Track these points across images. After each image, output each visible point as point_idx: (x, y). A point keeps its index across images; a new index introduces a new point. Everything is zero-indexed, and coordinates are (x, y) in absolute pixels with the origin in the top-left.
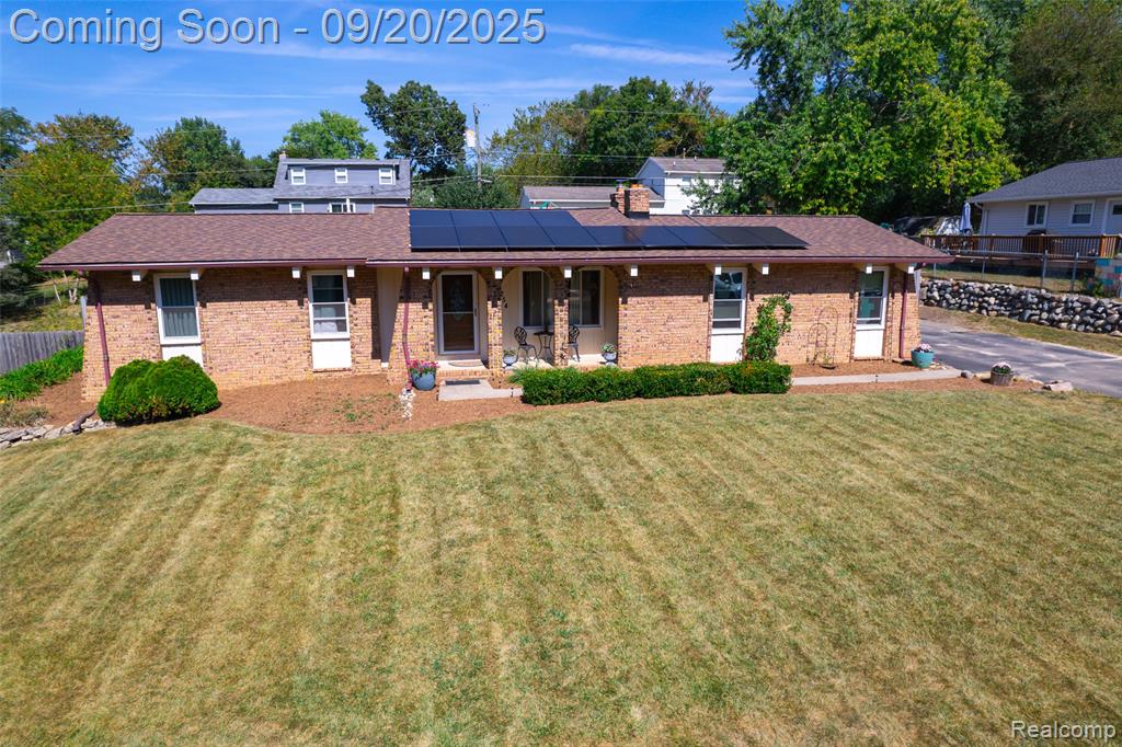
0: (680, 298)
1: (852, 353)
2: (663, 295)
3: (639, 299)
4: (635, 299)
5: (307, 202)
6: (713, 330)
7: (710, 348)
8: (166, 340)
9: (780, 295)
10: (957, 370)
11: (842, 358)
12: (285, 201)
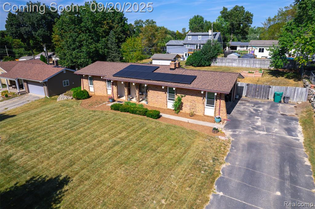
0: (160, 92)
1: (204, 114)
2: (156, 91)
3: (152, 91)
4: (151, 91)
5: (190, 44)
6: (168, 101)
7: (167, 104)
8: (90, 86)
9: (183, 95)
10: (223, 126)
11: (201, 114)
12: (185, 44)
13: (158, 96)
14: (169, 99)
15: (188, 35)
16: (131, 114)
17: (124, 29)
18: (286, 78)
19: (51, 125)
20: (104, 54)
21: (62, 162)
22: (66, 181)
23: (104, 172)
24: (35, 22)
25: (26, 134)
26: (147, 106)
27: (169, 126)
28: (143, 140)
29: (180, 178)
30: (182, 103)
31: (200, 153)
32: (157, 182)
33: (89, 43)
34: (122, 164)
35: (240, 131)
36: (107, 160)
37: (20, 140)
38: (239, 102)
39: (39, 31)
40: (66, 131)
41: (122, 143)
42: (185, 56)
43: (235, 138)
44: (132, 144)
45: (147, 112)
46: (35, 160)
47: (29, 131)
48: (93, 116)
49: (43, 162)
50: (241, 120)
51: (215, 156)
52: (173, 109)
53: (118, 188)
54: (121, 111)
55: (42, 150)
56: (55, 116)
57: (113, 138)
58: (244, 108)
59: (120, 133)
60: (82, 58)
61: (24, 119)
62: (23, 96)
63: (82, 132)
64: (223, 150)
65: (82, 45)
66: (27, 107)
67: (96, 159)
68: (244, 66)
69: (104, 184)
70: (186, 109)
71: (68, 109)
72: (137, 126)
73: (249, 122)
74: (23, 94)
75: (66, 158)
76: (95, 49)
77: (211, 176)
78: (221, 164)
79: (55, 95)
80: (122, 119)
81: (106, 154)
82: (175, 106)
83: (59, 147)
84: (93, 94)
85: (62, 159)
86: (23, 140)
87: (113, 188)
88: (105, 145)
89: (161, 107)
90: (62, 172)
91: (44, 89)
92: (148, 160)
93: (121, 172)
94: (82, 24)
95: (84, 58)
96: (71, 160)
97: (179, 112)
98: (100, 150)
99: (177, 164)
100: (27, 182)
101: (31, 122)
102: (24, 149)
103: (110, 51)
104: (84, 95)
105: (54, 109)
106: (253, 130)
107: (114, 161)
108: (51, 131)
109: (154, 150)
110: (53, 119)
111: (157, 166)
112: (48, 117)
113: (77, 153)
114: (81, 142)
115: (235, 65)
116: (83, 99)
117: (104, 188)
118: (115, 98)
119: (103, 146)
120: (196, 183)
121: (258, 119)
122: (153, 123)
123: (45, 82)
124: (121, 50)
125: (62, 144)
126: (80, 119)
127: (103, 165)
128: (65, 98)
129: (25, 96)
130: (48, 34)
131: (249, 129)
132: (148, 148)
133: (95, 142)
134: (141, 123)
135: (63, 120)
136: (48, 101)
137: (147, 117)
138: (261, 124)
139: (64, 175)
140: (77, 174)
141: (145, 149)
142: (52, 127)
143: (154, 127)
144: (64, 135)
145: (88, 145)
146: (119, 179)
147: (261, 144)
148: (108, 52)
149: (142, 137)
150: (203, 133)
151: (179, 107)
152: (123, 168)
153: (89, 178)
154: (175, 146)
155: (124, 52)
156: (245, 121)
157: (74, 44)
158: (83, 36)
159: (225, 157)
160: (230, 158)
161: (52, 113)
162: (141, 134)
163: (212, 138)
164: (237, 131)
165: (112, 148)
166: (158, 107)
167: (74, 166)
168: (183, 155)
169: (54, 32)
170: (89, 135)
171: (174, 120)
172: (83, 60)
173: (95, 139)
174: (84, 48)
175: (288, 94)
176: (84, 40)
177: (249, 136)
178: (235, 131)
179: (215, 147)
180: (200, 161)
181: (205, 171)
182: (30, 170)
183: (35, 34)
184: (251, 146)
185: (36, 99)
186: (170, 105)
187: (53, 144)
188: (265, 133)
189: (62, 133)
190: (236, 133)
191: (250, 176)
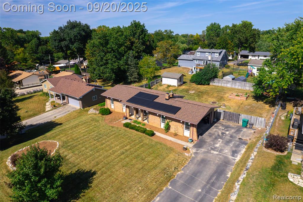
0: (156, 117)
1: (184, 135)
2: (154, 115)
4: (150, 115)
5: (199, 60)
6: (161, 123)
7: (160, 125)
8: (111, 104)
9: (171, 121)
10: (193, 145)
11: (181, 134)
12: (195, 59)
13: (155, 119)
14: (162, 122)
15: (197, 52)
16: (136, 132)
17: (144, 40)
18: (264, 103)
19: (86, 137)
20: (125, 70)
21: (93, 162)
22: (95, 173)
23: (114, 170)
24: (72, 37)
25: (72, 142)
26: (148, 124)
27: (157, 143)
28: (139, 152)
29: (152, 177)
30: (170, 126)
31: (169, 163)
32: (140, 178)
33: (113, 61)
34: (124, 166)
35: (202, 150)
36: (116, 163)
37: (69, 146)
38: (215, 125)
39: (75, 45)
40: (95, 142)
41: (126, 153)
42: (193, 70)
43: (196, 155)
44: (132, 154)
45: (145, 131)
46: (79, 160)
47: (74, 140)
48: (112, 131)
49: (82, 162)
50: (207, 142)
51: (177, 167)
52: (164, 129)
53: (120, 179)
54: (130, 129)
55: (82, 154)
56: (88, 129)
57: (121, 149)
58: (216, 131)
59: (126, 146)
60: (108, 73)
61: (69, 130)
62: (65, 106)
63: (104, 143)
64: (183, 163)
65: (107, 63)
66: (69, 117)
67: (110, 162)
68: (237, 87)
69: (113, 177)
70: (172, 130)
71: (96, 123)
72: (137, 141)
73: (211, 144)
74: (65, 104)
75: (95, 160)
76: (117, 66)
77: (169, 178)
78: (178, 171)
79: (87, 107)
80: (129, 135)
81: (116, 160)
82: (165, 127)
83: (91, 153)
84: (113, 110)
85: (93, 160)
86: (71, 146)
87: (117, 179)
88: (116, 154)
89: (157, 127)
90: (93, 168)
91: (80, 103)
92: (138, 166)
93: (122, 171)
94: (108, 46)
95: (109, 73)
96: (97, 162)
97: (168, 131)
98: (113, 157)
99: (154, 169)
100: (76, 172)
101: (74, 133)
102: (72, 152)
103: (130, 67)
104: (107, 112)
105: (87, 122)
106: (210, 150)
107: (120, 164)
108: (86, 141)
109: (143, 159)
110: (87, 131)
111: (142, 169)
112: (84, 130)
113: (100, 158)
114: (104, 151)
115: (229, 85)
116: (106, 115)
117: (113, 178)
118: (128, 116)
119: (115, 154)
120: (160, 181)
121: (220, 141)
122: (148, 140)
123: (81, 99)
124: (139, 66)
125: (93, 151)
126: (103, 133)
127: (114, 166)
128: (94, 112)
129: (66, 107)
130: (81, 47)
131: (208, 149)
132: (140, 158)
133: (111, 151)
134: (140, 139)
135: (93, 133)
136: (82, 113)
137: (146, 134)
138: (219, 146)
139: (93, 170)
140: (100, 170)
141: (138, 158)
142: (87, 138)
143: (147, 143)
144: (94, 145)
145: (107, 153)
146: (121, 175)
147: (209, 161)
148: (128, 68)
149: (138, 150)
150: (177, 150)
151: (168, 128)
152: (124, 169)
153: (106, 173)
154: (156, 158)
155: (141, 67)
156: (210, 142)
157: (101, 61)
158: (108, 56)
159: (183, 168)
160: (185, 168)
161: (86, 126)
162: (138, 148)
163: (181, 154)
164: (199, 150)
165: (119, 156)
166: (155, 126)
167: (99, 166)
168: (158, 164)
169: (86, 49)
170: (108, 146)
171: (163, 138)
172: (108, 74)
173: (111, 149)
174: (109, 65)
175: (252, 122)
176: (109, 60)
177: (205, 154)
178: (197, 150)
179: (179, 161)
180: (167, 168)
181: (167, 175)
182: (76, 166)
183: (72, 47)
184: (203, 162)
185: (74, 110)
186: (163, 126)
187: (87, 151)
188: (217, 153)
189: (92, 143)
190: (198, 152)
191: (191, 180)
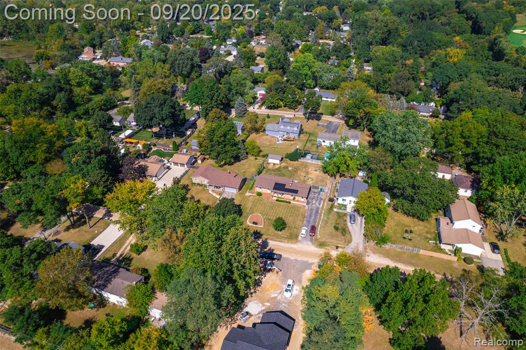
5: (283, 131)
8: (260, 189)
9: (295, 196)
10: (306, 204)
11: (300, 201)
12: (280, 131)
13: (287, 196)
15: (281, 125)
16: (283, 203)
25: (263, 213)
26: (285, 198)
27: (293, 205)
43: (308, 208)
45: (286, 201)
54: (280, 202)
58: (311, 196)
66: (237, 199)
68: (313, 162)
70: (296, 199)
73: (311, 202)
74: (223, 191)
91: (237, 190)
97: (294, 200)
101: (259, 209)
115: (309, 161)
116: (261, 196)
118: (273, 195)
121: (314, 200)
122: (290, 205)
128: (250, 194)
129: (226, 193)
134: (287, 206)
136: (242, 195)
137: (288, 203)
150: (302, 207)
160: (307, 213)
161: (260, 204)
164: (309, 205)
166: (289, 199)
171: (295, 203)
177: (311, 207)
184: (311, 209)
185: (234, 194)
186: (292, 198)
188: (314, 205)
191: (310, 216)
